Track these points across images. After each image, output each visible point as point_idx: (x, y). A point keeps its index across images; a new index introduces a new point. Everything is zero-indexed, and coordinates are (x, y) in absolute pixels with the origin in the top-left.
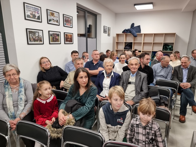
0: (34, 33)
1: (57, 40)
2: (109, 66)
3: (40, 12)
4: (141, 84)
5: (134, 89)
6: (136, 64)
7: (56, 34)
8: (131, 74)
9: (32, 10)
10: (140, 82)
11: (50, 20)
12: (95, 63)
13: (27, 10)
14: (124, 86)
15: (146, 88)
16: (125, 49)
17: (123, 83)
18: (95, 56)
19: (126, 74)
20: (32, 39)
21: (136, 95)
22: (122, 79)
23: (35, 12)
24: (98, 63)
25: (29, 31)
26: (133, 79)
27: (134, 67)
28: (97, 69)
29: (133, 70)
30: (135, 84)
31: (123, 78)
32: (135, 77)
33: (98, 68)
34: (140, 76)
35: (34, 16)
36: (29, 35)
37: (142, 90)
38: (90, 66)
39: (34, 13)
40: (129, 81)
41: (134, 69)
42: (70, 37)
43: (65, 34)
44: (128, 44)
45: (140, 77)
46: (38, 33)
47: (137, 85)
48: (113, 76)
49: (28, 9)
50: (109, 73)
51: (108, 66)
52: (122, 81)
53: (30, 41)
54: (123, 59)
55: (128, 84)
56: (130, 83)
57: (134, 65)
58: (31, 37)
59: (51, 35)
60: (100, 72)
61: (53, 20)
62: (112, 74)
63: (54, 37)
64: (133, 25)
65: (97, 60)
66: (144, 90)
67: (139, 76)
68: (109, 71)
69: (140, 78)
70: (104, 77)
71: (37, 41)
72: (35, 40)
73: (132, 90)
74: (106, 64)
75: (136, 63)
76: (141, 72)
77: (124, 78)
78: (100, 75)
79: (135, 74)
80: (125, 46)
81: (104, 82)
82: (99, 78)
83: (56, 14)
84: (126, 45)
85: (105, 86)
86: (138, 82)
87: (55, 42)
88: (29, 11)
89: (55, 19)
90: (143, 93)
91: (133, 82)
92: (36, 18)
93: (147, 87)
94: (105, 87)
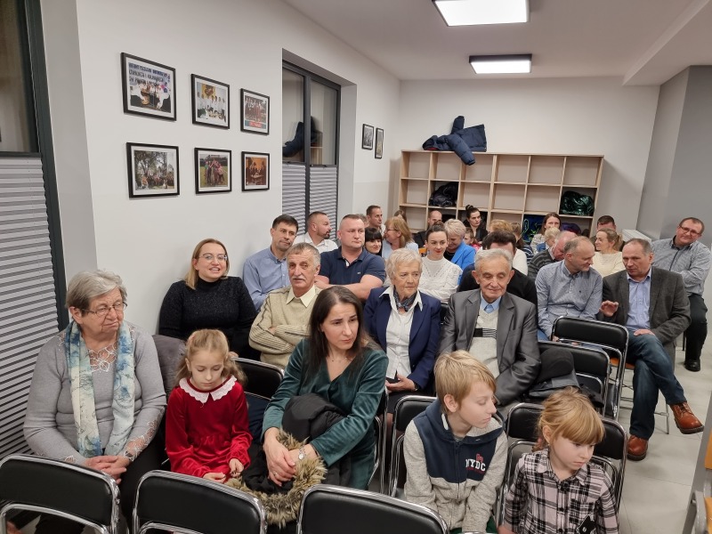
0: (151, 158)
1: (220, 179)
2: (410, 275)
3: (170, 86)
4: (516, 338)
5: (494, 352)
6: (500, 276)
7: (218, 159)
8: (484, 304)
9: (147, 80)
10: (514, 328)
11: (201, 112)
12: (350, 259)
13: (132, 79)
14: (461, 341)
15: (533, 352)
16: (431, 202)
17: (456, 331)
18: (351, 235)
19: (465, 302)
20: (144, 180)
21: (501, 372)
22: (453, 319)
23: (156, 85)
24: (359, 261)
25: (136, 152)
26: (491, 320)
27: (495, 284)
28: (358, 280)
29: (490, 294)
30: (498, 335)
31: (454, 315)
32: (497, 314)
33: (361, 276)
34: (513, 310)
35: (153, 100)
36: (136, 166)
37: (519, 357)
38: (331, 267)
39: (152, 90)
40: (478, 327)
41: (495, 289)
42: (258, 167)
43: (246, 155)
44: (441, 188)
45: (512, 313)
46: (164, 156)
47: (504, 338)
48: (421, 308)
49: (135, 77)
50: (406, 298)
51: (406, 274)
52: (451, 327)
53: (139, 184)
54: (439, 246)
55: (474, 336)
56: (479, 333)
57: (495, 278)
58: (141, 172)
59: (203, 164)
60: (373, 292)
61: (211, 109)
62: (418, 299)
63: (210, 170)
64: (459, 122)
65: (356, 250)
66: (527, 357)
67: (510, 309)
68: (409, 292)
69: (515, 317)
70: (391, 308)
71: (159, 184)
72: (152, 183)
73: (489, 356)
74: (398, 269)
75: (503, 271)
76: (515, 298)
77: (460, 315)
78: (377, 303)
79: (496, 305)
80: (434, 194)
81: (388, 328)
82: (373, 312)
83: (219, 91)
84: (437, 189)
85: (395, 340)
86: (506, 330)
87: (214, 185)
88: (139, 82)
89: (216, 106)
90: (524, 367)
91: (490, 331)
92: (160, 105)
93: (537, 349)
94: (394, 345)
